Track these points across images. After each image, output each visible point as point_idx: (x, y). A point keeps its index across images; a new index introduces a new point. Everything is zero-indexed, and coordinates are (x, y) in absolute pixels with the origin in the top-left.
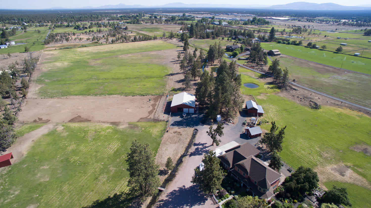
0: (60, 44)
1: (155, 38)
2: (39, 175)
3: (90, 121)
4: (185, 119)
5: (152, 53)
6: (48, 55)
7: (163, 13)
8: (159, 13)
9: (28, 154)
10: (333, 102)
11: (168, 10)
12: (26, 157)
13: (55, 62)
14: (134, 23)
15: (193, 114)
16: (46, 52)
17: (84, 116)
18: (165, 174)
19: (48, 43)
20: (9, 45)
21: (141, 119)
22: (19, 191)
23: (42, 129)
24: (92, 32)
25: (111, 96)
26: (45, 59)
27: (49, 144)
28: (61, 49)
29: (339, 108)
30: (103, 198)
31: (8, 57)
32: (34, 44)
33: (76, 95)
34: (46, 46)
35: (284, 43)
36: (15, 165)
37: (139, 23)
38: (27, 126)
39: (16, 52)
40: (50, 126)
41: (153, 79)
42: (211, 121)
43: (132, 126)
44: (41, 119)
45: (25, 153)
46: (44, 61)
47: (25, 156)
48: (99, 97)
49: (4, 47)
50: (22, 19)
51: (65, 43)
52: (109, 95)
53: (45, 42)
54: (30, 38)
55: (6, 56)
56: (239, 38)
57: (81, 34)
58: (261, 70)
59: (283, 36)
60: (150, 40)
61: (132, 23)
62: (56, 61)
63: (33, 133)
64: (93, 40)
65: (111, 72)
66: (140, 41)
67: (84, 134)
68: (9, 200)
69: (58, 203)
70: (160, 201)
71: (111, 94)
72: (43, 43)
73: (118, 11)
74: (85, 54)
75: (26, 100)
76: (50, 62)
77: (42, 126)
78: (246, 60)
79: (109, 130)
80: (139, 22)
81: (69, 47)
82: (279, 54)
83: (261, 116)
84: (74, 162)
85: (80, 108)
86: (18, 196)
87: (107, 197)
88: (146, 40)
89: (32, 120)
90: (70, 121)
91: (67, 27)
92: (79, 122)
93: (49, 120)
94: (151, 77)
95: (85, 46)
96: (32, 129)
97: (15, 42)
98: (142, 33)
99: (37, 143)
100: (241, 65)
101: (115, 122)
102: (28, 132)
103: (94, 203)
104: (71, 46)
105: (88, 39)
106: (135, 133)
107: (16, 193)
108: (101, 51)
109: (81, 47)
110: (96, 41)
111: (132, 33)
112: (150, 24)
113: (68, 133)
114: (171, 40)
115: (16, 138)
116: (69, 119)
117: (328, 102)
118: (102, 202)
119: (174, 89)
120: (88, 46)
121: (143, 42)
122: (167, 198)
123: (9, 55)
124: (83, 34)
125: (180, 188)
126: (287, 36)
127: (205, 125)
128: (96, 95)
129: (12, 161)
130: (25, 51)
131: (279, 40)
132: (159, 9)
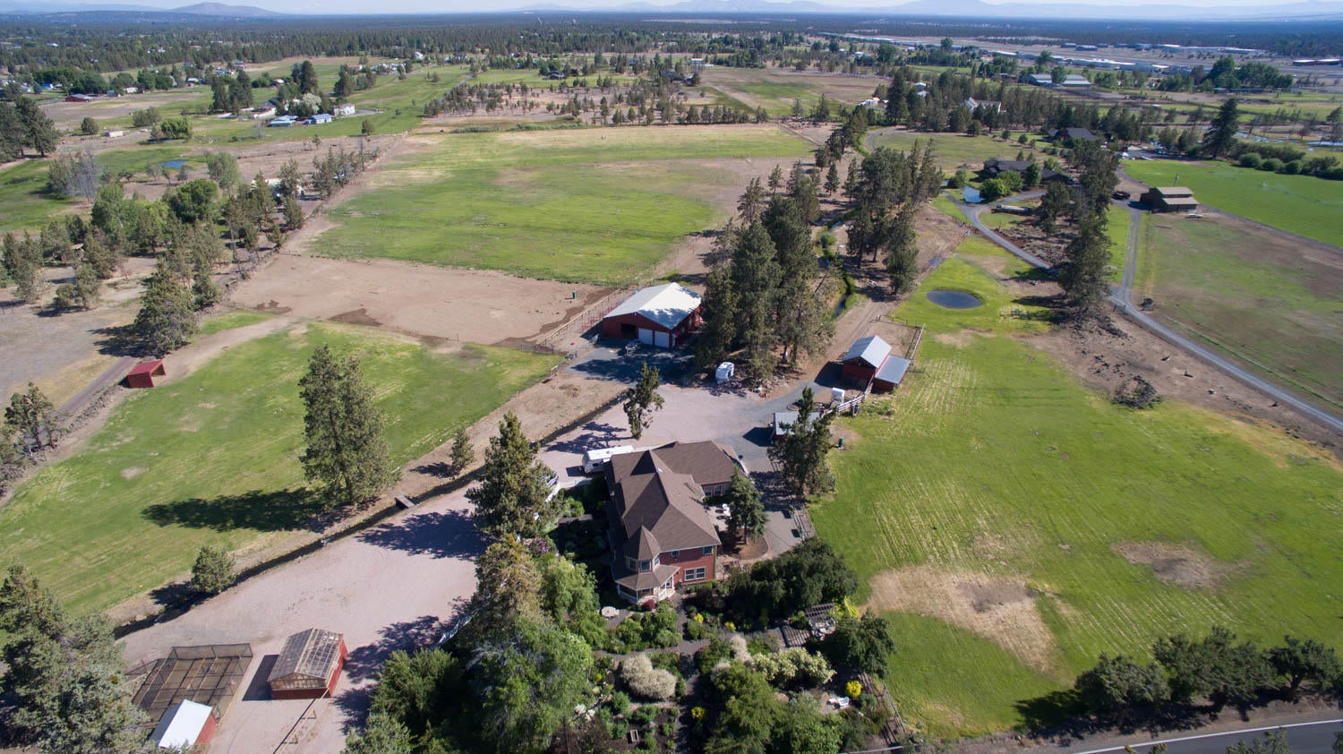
0: (465, 118)
1: (762, 118)
2: (186, 418)
3: (377, 324)
4: (627, 360)
5: (709, 165)
6: (412, 146)
7: (881, 33)
8: (864, 34)
9: (196, 373)
10: (1237, 394)
11: (907, 23)
12: (190, 378)
13: (413, 166)
14: (738, 65)
15: (663, 349)
16: (412, 140)
17: (372, 312)
18: (447, 475)
19: (435, 113)
20: (340, 115)
21: (510, 339)
22: (132, 438)
23: (263, 325)
24: (581, 85)
25: (481, 272)
26: (395, 158)
27: (250, 360)
28: (456, 132)
29: (1240, 419)
30: (270, 488)
31: (314, 146)
32: (398, 113)
33: (397, 258)
34: (426, 121)
35: (1268, 167)
36: (160, 388)
37: (756, 66)
38: (235, 315)
39: (339, 135)
40: (282, 322)
41: (638, 241)
42: (698, 378)
43: (470, 353)
44: (273, 304)
45: (193, 369)
46: (391, 162)
47: (189, 375)
48: (449, 271)
49: (323, 121)
50: (419, 42)
51: (481, 115)
52: (479, 267)
53: (426, 111)
54: (401, 97)
55: (310, 143)
56: (1069, 136)
57: (546, 91)
58: (1044, 254)
59: (1304, 138)
60: (740, 122)
61: (731, 62)
62: (418, 165)
63: (238, 331)
64: (562, 112)
65: (538, 207)
66: (706, 124)
67: (339, 352)
68: (106, 450)
69: (182, 476)
70: (383, 526)
71: (485, 268)
72: (422, 113)
73: (729, 22)
74: (510, 151)
75: (276, 256)
76: (399, 168)
77: (266, 320)
78: (1020, 213)
79: (404, 353)
80: (757, 63)
81: (480, 127)
82: (1193, 207)
83: (886, 393)
84: (271, 407)
85: (380, 291)
86: (126, 445)
87: (281, 490)
88: (728, 123)
89: (255, 304)
90: (333, 319)
91: (522, 67)
92: (351, 323)
93: (290, 310)
94: (639, 235)
95: (528, 128)
96: (242, 322)
97: (358, 109)
98: (736, 100)
99: (228, 356)
100: (986, 229)
101: (435, 337)
102: (228, 328)
103: (248, 495)
104: (487, 124)
105: (550, 108)
106: (462, 370)
107: (127, 440)
108: (562, 146)
109: (513, 130)
110: (569, 116)
111: (702, 95)
112: (793, 71)
113: (306, 344)
114: (812, 129)
115: (191, 333)
116: (334, 314)
117: (1211, 392)
118: (264, 495)
119: (677, 275)
120: (535, 129)
121: (714, 127)
122: (402, 525)
123: (316, 141)
124: (551, 90)
125: (454, 512)
126: (1323, 140)
127: (668, 385)
128: (444, 265)
129: (156, 380)
130: (363, 131)
131: (1250, 155)
132: (878, 18)
